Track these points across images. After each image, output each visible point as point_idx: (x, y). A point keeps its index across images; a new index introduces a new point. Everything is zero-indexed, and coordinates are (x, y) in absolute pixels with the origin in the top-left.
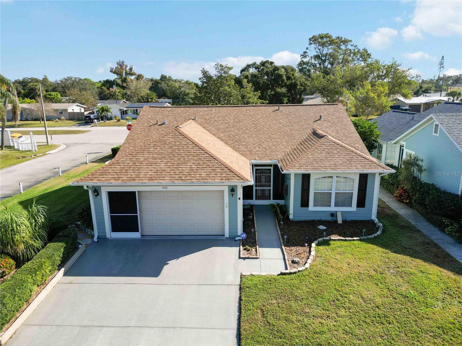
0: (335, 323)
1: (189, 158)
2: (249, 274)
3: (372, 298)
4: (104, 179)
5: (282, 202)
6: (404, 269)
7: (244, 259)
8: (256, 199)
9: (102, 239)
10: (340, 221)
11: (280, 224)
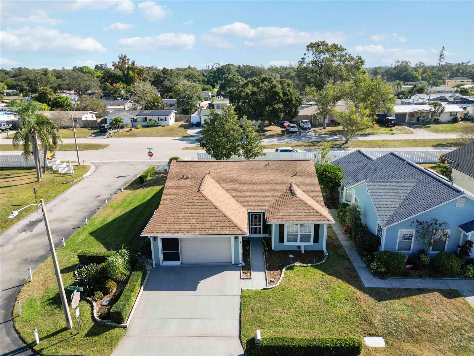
0: (287, 316)
1: (210, 216)
2: (246, 289)
3: (308, 302)
4: (161, 232)
5: (267, 235)
6: (330, 285)
7: (243, 279)
8: (252, 233)
9: (158, 265)
10: (303, 252)
11: (265, 254)
